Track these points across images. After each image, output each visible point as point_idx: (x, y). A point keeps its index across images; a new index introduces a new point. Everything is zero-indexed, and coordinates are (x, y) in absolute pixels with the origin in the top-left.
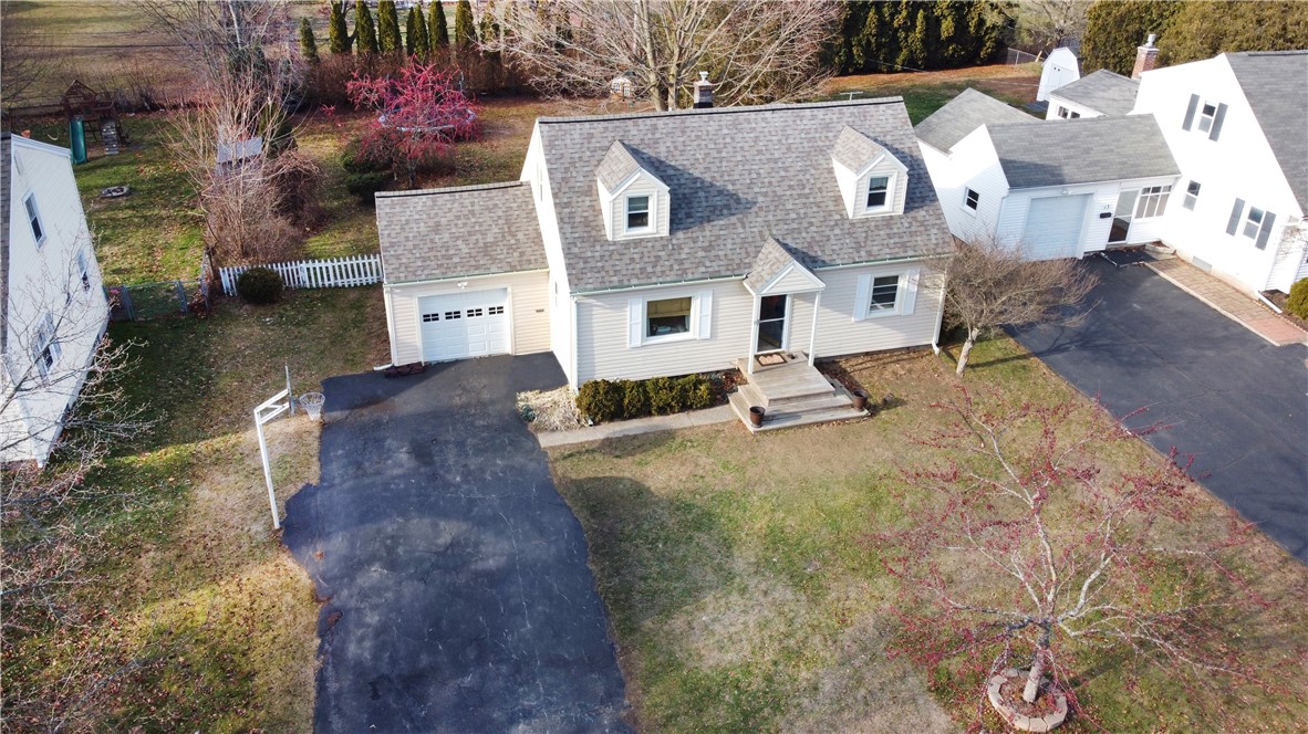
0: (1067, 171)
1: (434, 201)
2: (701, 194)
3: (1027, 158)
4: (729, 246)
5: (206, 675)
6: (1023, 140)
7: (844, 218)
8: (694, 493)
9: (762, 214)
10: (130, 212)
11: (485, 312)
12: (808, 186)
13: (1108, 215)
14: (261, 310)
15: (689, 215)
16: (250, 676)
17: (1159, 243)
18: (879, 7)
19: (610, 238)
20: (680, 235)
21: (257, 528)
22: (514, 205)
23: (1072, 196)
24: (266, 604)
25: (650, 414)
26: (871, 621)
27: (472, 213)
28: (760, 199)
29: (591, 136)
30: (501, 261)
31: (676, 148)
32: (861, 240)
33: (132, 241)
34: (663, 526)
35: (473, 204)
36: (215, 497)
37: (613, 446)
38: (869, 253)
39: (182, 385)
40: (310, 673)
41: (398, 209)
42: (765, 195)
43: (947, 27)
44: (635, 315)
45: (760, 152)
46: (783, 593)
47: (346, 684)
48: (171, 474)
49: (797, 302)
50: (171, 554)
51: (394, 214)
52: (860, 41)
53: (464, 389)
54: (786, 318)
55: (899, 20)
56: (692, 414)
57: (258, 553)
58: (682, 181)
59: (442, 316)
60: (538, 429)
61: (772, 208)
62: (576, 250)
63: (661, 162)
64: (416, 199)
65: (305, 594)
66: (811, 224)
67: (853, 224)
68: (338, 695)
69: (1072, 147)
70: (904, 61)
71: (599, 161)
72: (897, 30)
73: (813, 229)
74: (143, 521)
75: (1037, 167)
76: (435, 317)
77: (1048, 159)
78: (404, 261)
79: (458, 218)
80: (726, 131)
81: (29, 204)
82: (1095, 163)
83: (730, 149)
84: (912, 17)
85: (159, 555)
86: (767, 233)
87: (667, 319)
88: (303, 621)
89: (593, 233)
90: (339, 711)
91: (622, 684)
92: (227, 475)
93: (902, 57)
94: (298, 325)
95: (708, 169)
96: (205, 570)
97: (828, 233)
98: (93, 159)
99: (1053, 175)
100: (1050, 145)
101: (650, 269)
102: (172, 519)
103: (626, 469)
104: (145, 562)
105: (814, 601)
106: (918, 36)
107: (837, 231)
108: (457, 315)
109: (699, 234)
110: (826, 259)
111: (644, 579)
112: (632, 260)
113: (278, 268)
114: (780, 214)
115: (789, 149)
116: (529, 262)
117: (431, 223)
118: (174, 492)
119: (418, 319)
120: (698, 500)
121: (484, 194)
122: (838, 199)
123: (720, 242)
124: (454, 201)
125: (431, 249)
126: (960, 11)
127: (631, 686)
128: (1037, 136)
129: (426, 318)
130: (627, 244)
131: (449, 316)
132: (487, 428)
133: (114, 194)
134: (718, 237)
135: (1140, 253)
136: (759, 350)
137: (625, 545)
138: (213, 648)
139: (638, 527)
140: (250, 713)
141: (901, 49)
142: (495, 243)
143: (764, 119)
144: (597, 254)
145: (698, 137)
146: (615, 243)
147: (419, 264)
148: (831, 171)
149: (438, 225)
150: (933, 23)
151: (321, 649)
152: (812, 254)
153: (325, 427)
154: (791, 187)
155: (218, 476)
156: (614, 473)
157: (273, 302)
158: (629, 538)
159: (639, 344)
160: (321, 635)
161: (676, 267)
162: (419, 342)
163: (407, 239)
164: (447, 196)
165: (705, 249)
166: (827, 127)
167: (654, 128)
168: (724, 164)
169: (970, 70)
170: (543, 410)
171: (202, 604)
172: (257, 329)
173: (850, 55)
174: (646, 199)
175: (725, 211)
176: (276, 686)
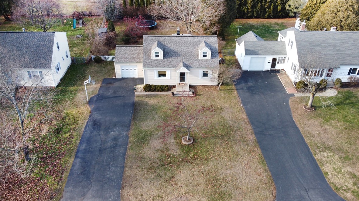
0: (260, 52)
1: (126, 48)
2: (171, 52)
3: (251, 49)
4: (174, 62)
5: (72, 120)
6: (252, 45)
7: (198, 59)
8: (155, 105)
9: (182, 57)
10: (81, 41)
11: (133, 69)
12: (193, 52)
13: (270, 62)
14: (98, 64)
15: (168, 56)
16: (78, 121)
17: (283, 70)
18: (261, 2)
19: (152, 59)
20: (165, 59)
21: (85, 101)
22: (141, 50)
23: (260, 58)
24: (83, 112)
25: (156, 91)
27: (133, 51)
28: (182, 54)
29: (153, 39)
30: (136, 60)
31: (168, 43)
32: (200, 63)
33: (79, 48)
34: (148, 109)
35: (133, 49)
36: (80, 95)
37: (147, 96)
38: (201, 66)
39: (80, 77)
40: (86, 122)
41: (119, 49)
42: (184, 53)
43: (279, 8)
44: (155, 73)
45: (185, 45)
46: (161, 121)
47: (90, 124)
48: (75, 91)
49: (187, 74)
50: (71, 103)
51: (119, 50)
52: (256, 10)
53: (127, 83)
54: (185, 77)
55: (266, 6)
56: (164, 92)
57: (84, 104)
58: (168, 49)
59: (125, 69)
60: (136, 91)
61: (184, 56)
62: (145, 60)
63: (165, 45)
64: (123, 47)
65: (89, 111)
66: (191, 60)
67: (199, 60)
68: (89, 125)
69: (263, 47)
70: (267, 16)
71: (153, 44)
72: (266, 8)
73: (191, 61)
74: (68, 98)
75: (253, 51)
76: (124, 69)
77: (256, 49)
78: (119, 59)
79: (130, 52)
80: (179, 40)
81: (57, 44)
82: (267, 51)
83: (179, 44)
84: (270, 5)
85: (70, 103)
86: (182, 61)
87: (162, 75)
88: (87, 115)
89: (149, 58)
90: (88, 127)
91: (129, 130)
92: (83, 92)
93: (267, 15)
94: (103, 68)
95: (174, 47)
96: (76, 106)
97: (194, 61)
98: (77, 28)
99: (256, 53)
100: (257, 46)
101: (158, 65)
102: (73, 98)
103: (147, 100)
104: (67, 104)
106: (271, 10)
107: (196, 61)
108: (128, 69)
109: (169, 60)
110: (192, 66)
111: (140, 116)
112: (155, 63)
113: (102, 57)
114: (185, 57)
115: (191, 45)
116: (141, 61)
117: (125, 52)
118: (74, 94)
119: (120, 70)
121: (136, 47)
122: (198, 55)
123: (173, 61)
124: (130, 48)
125: (124, 57)
126: (283, 4)
128: (255, 44)
129: (122, 69)
130: (155, 60)
131: (126, 69)
132: (127, 90)
133: (79, 37)
134: (172, 60)
135: (278, 71)
136: (180, 82)
137: (140, 111)
138: (74, 117)
139: (144, 109)
140: (76, 125)
141: (267, 13)
142: (135, 57)
143: (187, 38)
144: (149, 62)
145: (173, 41)
146: (153, 60)
147: (121, 60)
148: (198, 50)
149: (126, 52)
150: (276, 7)
151: (89, 119)
152: (190, 65)
153: (101, 86)
154: (189, 52)
155: (82, 92)
156: (144, 100)
157: (100, 63)
158: (141, 110)
159: (156, 78)
160: (89, 117)
161: (163, 65)
162: (120, 73)
163: (120, 55)
164: (129, 47)
165: (169, 62)
166: (200, 41)
167: (165, 38)
168: (177, 46)
169: (285, 19)
170: (138, 88)
171: (74, 111)
172: (96, 68)
173: (253, 13)
174: (159, 52)
175: (175, 56)
176: (81, 123)
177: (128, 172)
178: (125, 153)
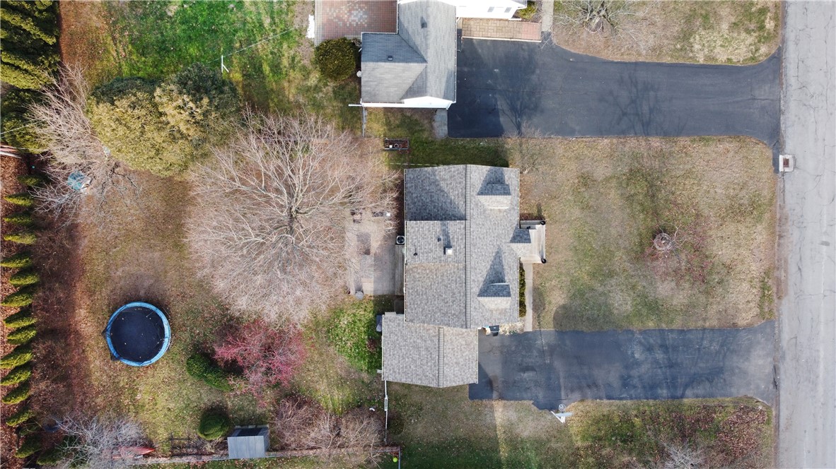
1: (446, 364)
2: (495, 267)
4: (510, 260)
8: (568, 291)
9: (502, 244)
12: (495, 221)
15: (501, 274)
16: (603, 415)
20: (506, 279)
26: (629, 264)
27: (453, 349)
28: (498, 243)
29: (475, 308)
31: (480, 274)
34: (581, 305)
35: (449, 349)
37: (538, 308)
38: (516, 205)
41: (448, 379)
42: (497, 240)
45: (484, 238)
46: (613, 281)
51: (450, 380)
58: (490, 274)
60: (522, 330)
61: (501, 239)
63: (485, 281)
64: (445, 371)
66: (506, 225)
78: (469, 376)
79: (454, 354)
80: (476, 251)
86: (508, 244)
91: (629, 330)
95: (488, 262)
97: (509, 219)
103: (552, 308)
105: (617, 274)
107: (509, 216)
109: (506, 271)
110: (516, 223)
111: (598, 315)
114: (503, 237)
115: (483, 225)
117: (455, 365)
120: (572, 291)
122: (500, 211)
123: (509, 263)
124: (447, 356)
125: (466, 366)
127: (631, 328)
132: (517, 347)
138: (592, 424)
140: (614, 414)
142: (466, 341)
143: (474, 231)
145: (478, 263)
147: (471, 370)
149: (456, 363)
152: (515, 229)
154: (495, 229)
163: (461, 375)
165: (510, 271)
166: (477, 204)
167: (474, 280)
168: (487, 254)
175: (501, 258)
176: (608, 408)
177: (713, 322)
178: (678, 330)
